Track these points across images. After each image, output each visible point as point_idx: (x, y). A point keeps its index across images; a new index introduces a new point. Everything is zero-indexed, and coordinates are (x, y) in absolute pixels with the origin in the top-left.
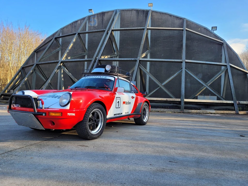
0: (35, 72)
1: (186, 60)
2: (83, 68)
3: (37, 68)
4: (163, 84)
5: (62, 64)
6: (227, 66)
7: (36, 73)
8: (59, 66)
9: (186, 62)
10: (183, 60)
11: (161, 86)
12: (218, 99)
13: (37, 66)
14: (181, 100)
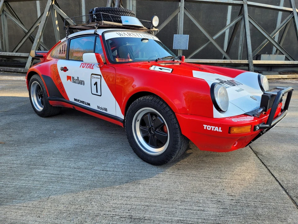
0: (4, 16)
1: (248, 2)
2: (80, 9)
3: (5, 9)
4: (215, 37)
5: (53, 3)
6: (293, 13)
7: (6, 16)
8: (51, 6)
9: (249, 5)
10: (244, 2)
11: (212, 40)
12: (287, 59)
13: (6, 4)
14: (249, 62)
